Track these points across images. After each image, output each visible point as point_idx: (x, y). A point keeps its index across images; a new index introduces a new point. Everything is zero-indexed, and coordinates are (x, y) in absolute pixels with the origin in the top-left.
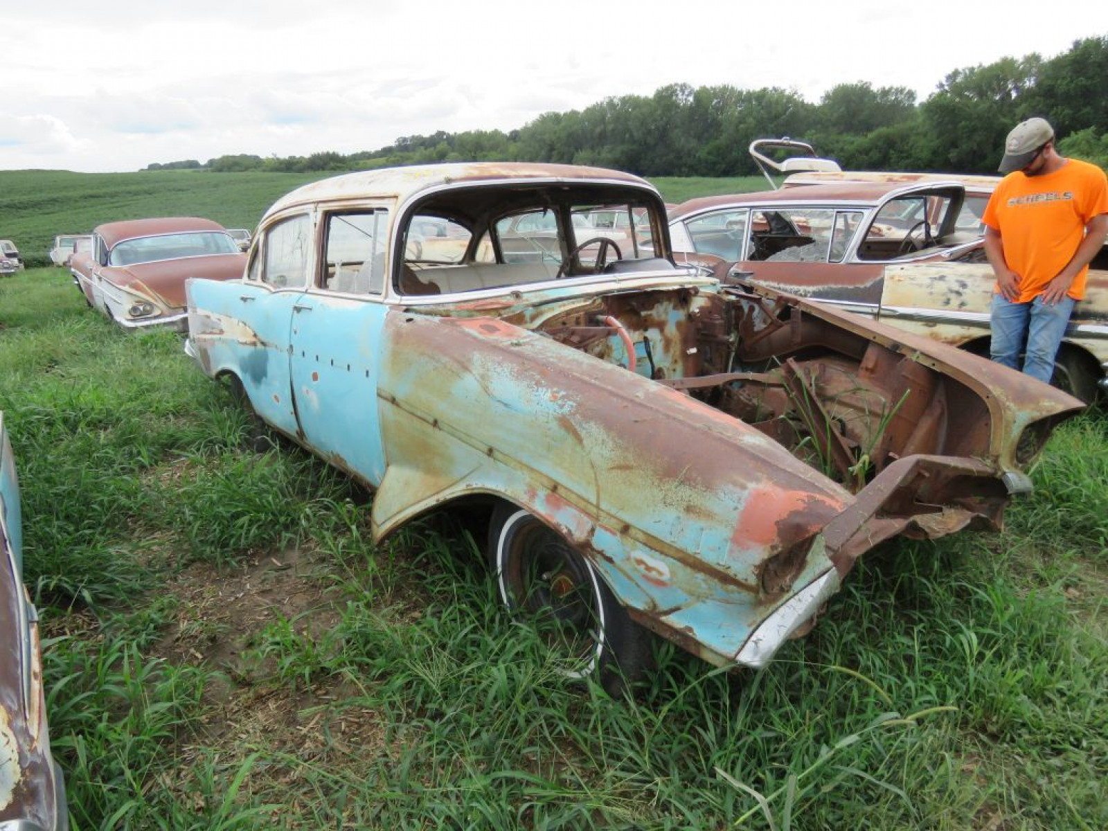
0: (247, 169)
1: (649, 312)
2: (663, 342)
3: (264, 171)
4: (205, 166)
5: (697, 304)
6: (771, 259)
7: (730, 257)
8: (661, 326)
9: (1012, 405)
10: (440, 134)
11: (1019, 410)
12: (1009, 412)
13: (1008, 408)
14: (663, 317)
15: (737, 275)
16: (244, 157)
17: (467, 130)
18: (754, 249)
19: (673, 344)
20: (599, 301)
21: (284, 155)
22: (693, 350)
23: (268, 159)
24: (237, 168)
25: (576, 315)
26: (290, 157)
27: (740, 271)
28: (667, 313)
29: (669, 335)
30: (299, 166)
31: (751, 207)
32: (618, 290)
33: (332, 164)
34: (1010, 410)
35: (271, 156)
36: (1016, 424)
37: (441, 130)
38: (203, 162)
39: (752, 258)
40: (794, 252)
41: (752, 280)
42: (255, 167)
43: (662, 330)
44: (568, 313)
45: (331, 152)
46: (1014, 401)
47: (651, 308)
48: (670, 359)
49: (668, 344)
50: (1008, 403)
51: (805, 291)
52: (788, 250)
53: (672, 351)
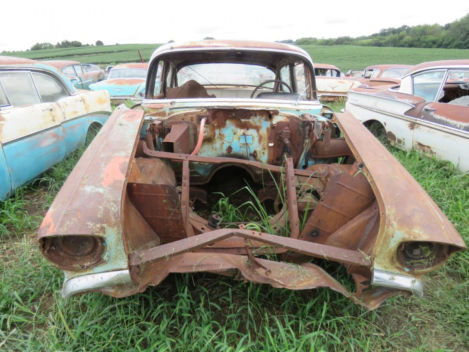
0: (310, 43)
1: (247, 120)
2: (258, 137)
3: (316, 45)
4: (295, 42)
5: (276, 120)
6: (451, 103)
7: (428, 99)
8: (257, 128)
9: (395, 224)
10: (404, 27)
11: (398, 229)
12: (390, 228)
13: (392, 225)
14: (258, 124)
15: (427, 110)
16: (311, 38)
17: (419, 24)
18: (443, 95)
19: (263, 140)
20: (206, 110)
21: (327, 38)
22: (271, 145)
23: (320, 39)
24: (306, 43)
25: (191, 116)
26: (330, 39)
27: (429, 108)
28: (261, 123)
29: (261, 134)
30: (331, 42)
31: (449, 69)
32: (218, 107)
33: (346, 42)
34: (392, 227)
35: (321, 38)
36: (394, 239)
37: (405, 25)
38: (294, 40)
39: (440, 101)
40: (466, 99)
41: (433, 115)
42: (313, 43)
43: (258, 131)
44: (186, 114)
45: (347, 36)
46: (398, 222)
47: (249, 118)
48: (261, 147)
49: (260, 138)
50: (393, 222)
51: (460, 125)
52: (463, 97)
53: (262, 143)
